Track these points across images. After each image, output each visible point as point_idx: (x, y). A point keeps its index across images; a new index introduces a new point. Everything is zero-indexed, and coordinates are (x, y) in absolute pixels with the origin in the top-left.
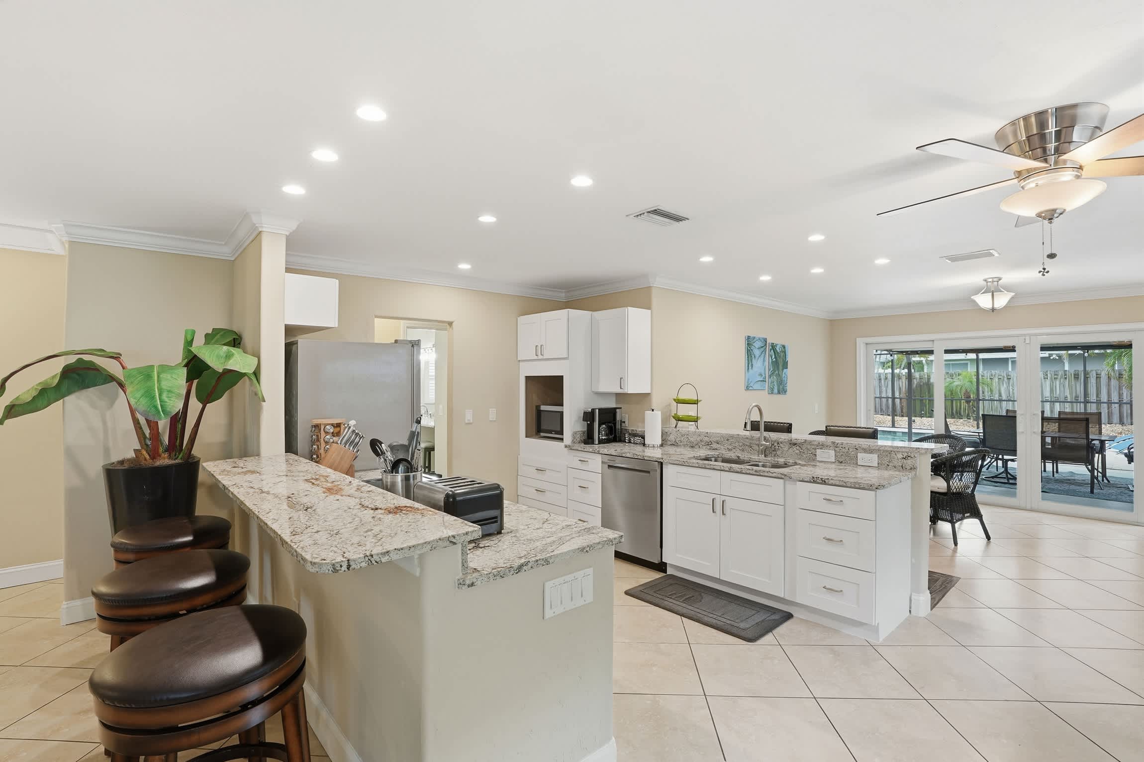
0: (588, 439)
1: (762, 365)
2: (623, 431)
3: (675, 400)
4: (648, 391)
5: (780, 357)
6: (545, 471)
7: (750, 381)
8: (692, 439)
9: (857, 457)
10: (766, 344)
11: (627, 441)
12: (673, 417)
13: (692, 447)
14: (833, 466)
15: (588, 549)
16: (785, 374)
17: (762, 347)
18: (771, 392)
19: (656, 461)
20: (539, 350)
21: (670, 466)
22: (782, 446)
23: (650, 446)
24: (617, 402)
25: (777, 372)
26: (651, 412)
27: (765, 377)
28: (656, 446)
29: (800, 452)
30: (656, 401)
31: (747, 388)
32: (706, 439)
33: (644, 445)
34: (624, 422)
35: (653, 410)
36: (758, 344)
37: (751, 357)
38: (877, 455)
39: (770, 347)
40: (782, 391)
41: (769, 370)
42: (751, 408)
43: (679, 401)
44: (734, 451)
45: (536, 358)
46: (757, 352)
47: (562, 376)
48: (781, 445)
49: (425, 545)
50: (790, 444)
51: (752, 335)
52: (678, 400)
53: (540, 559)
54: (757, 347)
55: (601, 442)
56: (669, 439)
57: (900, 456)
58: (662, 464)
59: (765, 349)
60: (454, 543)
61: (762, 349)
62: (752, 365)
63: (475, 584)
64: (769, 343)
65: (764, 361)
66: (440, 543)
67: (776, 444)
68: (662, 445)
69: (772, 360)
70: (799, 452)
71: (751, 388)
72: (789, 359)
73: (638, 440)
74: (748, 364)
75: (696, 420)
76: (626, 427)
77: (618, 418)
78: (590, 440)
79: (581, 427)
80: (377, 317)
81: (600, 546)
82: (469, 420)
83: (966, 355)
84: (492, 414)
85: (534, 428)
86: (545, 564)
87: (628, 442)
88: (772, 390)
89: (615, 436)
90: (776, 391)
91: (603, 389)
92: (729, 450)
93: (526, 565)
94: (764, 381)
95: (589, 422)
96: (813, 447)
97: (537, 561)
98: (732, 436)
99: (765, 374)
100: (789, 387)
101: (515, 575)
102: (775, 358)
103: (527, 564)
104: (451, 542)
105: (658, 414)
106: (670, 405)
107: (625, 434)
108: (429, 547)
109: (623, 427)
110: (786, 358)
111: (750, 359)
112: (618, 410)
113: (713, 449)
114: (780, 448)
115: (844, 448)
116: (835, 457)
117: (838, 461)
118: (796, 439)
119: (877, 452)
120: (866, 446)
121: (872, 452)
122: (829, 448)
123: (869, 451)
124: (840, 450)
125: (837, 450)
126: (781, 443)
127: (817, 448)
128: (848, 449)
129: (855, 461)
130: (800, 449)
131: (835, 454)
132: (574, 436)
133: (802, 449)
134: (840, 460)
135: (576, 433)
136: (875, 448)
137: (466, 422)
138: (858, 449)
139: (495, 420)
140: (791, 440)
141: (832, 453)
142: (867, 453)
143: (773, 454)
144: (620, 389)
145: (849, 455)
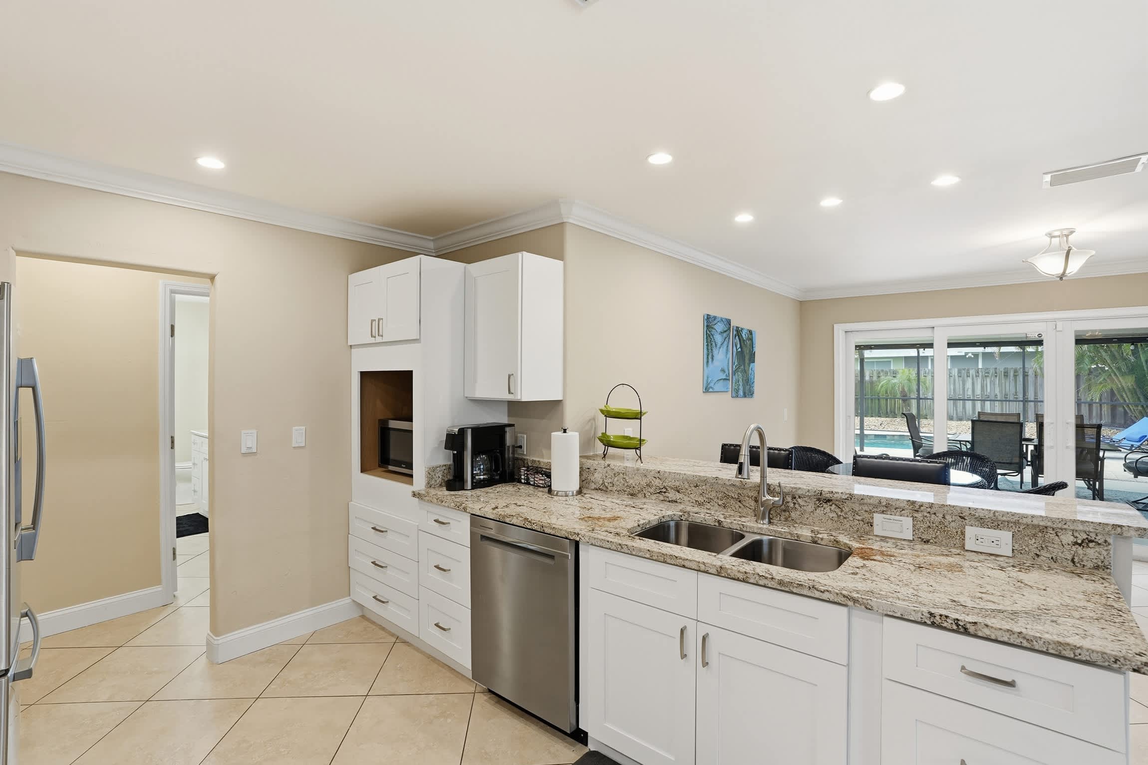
0: (455, 482)
1: (724, 357)
2: (519, 462)
3: (602, 411)
4: (559, 397)
5: (746, 346)
6: (386, 531)
7: (710, 379)
8: (631, 481)
9: (963, 533)
10: (729, 328)
11: (523, 481)
12: (599, 439)
13: (632, 495)
16: (751, 369)
17: (725, 331)
18: (736, 395)
19: (566, 538)
20: (376, 326)
21: (593, 551)
22: (802, 503)
23: (560, 493)
24: (510, 414)
25: (742, 367)
26: (560, 433)
27: (729, 374)
28: (571, 494)
29: (839, 516)
30: (571, 414)
31: (707, 390)
32: (657, 482)
33: (550, 491)
34: (521, 447)
35: (565, 431)
36: (720, 327)
37: (711, 344)
38: (1011, 533)
39: (735, 333)
40: (748, 393)
41: (733, 363)
42: (748, 433)
43: (609, 414)
44: (708, 506)
45: (373, 340)
46: (718, 338)
47: (411, 372)
48: (799, 500)
50: (819, 500)
51: (712, 314)
52: (608, 412)
54: (719, 331)
55: (477, 485)
56: (592, 478)
57: (1068, 538)
58: (577, 544)
59: (729, 335)
61: (725, 335)
62: (713, 356)
64: (733, 327)
65: (727, 350)
67: (789, 499)
68: (580, 492)
69: (737, 350)
70: (834, 515)
71: (711, 390)
72: (757, 349)
73: (540, 479)
74: (708, 355)
75: (636, 445)
76: (523, 454)
77: (509, 441)
78: (457, 484)
79: (444, 458)
80: (19, 253)
82: (250, 448)
83: (924, 350)
84: (298, 436)
85: (375, 457)
87: (525, 483)
88: (737, 391)
89: (504, 471)
90: (741, 393)
91: (481, 393)
92: (700, 504)
94: (727, 379)
95: (456, 452)
96: (866, 508)
98: (705, 481)
99: (728, 370)
100: (757, 388)
102: (741, 347)
105: (574, 438)
106: (594, 419)
107: (519, 469)
109: (518, 454)
110: (753, 347)
111: (709, 348)
112: (507, 429)
113: (669, 501)
114: (797, 506)
115: (935, 514)
116: (914, 531)
117: (920, 538)
118: (832, 492)
119: (1010, 526)
120: (986, 513)
121: (998, 525)
122: (901, 511)
123: (992, 523)
124: (925, 518)
125: (917, 516)
126: (799, 497)
127: (875, 510)
128: (944, 517)
129: (957, 541)
130: (838, 510)
131: (913, 524)
132: (430, 474)
133: (842, 511)
134: (925, 537)
135: (434, 469)
136: (1009, 519)
137: (244, 450)
138: (966, 518)
139: (303, 445)
140: (821, 493)
141: (908, 522)
142: (987, 528)
143: (784, 517)
144: (509, 393)
145: (946, 528)
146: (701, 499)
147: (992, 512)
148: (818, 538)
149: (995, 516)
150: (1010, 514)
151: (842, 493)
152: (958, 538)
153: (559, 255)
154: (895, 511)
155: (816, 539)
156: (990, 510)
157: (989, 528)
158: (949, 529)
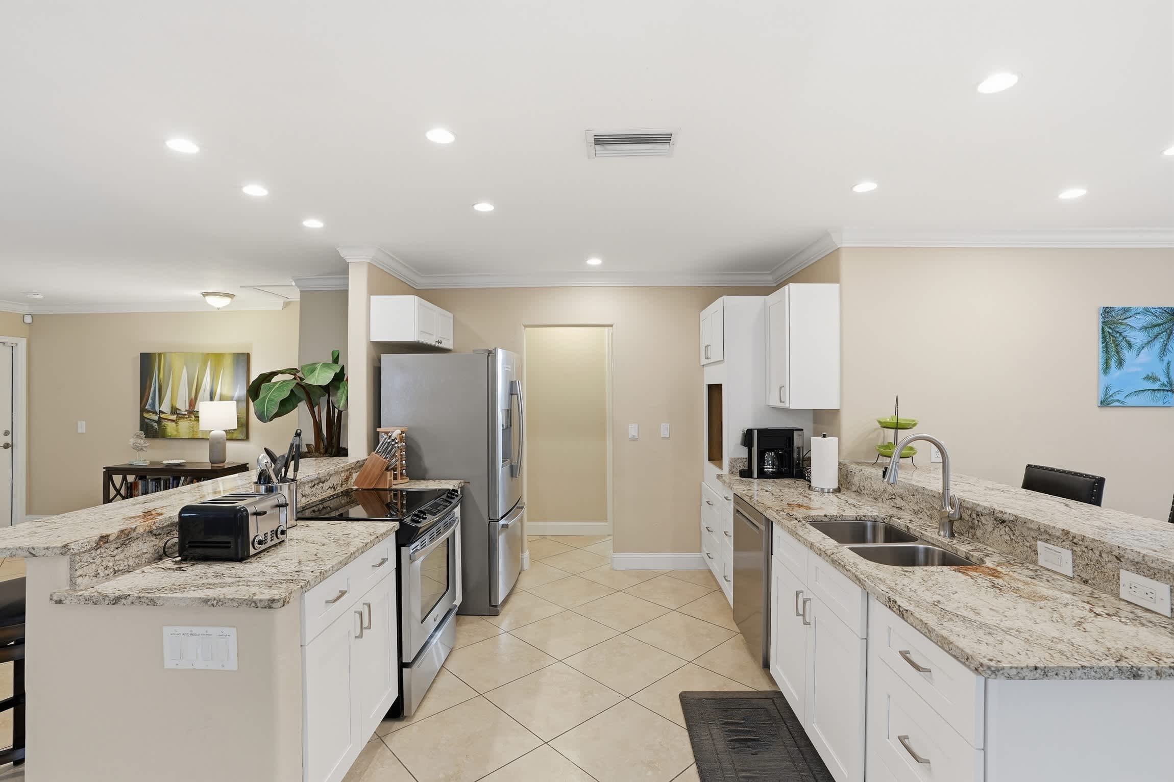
0: (747, 471)
4: (835, 406)
9: (1118, 578)
14: (1069, 585)
15: (215, 602)
17: (1158, 325)
20: (707, 351)
22: (984, 522)
26: (821, 438)
29: (1012, 540)
35: (824, 436)
38: (1168, 586)
45: (706, 361)
47: (721, 385)
48: (982, 518)
49: (4, 551)
50: (994, 519)
53: (143, 597)
58: (768, 519)
60: (34, 555)
61: (1156, 330)
63: (64, 602)
66: (19, 552)
67: (974, 516)
70: (1008, 538)
78: (749, 473)
79: (741, 453)
81: (235, 604)
82: (633, 435)
84: (665, 430)
86: (150, 603)
93: (124, 598)
95: (748, 449)
96: (1030, 533)
97: (140, 598)
101: (111, 606)
103: (126, 597)
104: (30, 553)
108: (8, 553)
112: (795, 433)
113: (897, 507)
114: (980, 524)
115: (1092, 550)
116: (1074, 567)
117: (1080, 576)
118: (1002, 512)
119: (1167, 577)
120: (1135, 555)
121: (1155, 574)
122: (1062, 542)
123: (1149, 570)
124: (1084, 553)
125: (1077, 550)
126: (982, 515)
127: (1040, 537)
128: (1100, 555)
129: (1114, 586)
130: (1011, 533)
131: (1073, 559)
132: (732, 464)
133: (1014, 534)
134: (1084, 575)
135: (736, 460)
136: (1159, 567)
137: (630, 437)
138: (1122, 559)
139: (668, 436)
140: (994, 512)
141: (1067, 555)
142: (1143, 575)
143: (971, 534)
144: (780, 402)
145: (1103, 569)
146: (916, 508)
147: (1141, 555)
148: (970, 554)
149: (1144, 560)
150: (1160, 560)
151: (1009, 514)
152: (1115, 583)
153: (836, 279)
154: (1057, 541)
155: (968, 555)
156: (1139, 553)
157: (1145, 576)
158: (1105, 570)
